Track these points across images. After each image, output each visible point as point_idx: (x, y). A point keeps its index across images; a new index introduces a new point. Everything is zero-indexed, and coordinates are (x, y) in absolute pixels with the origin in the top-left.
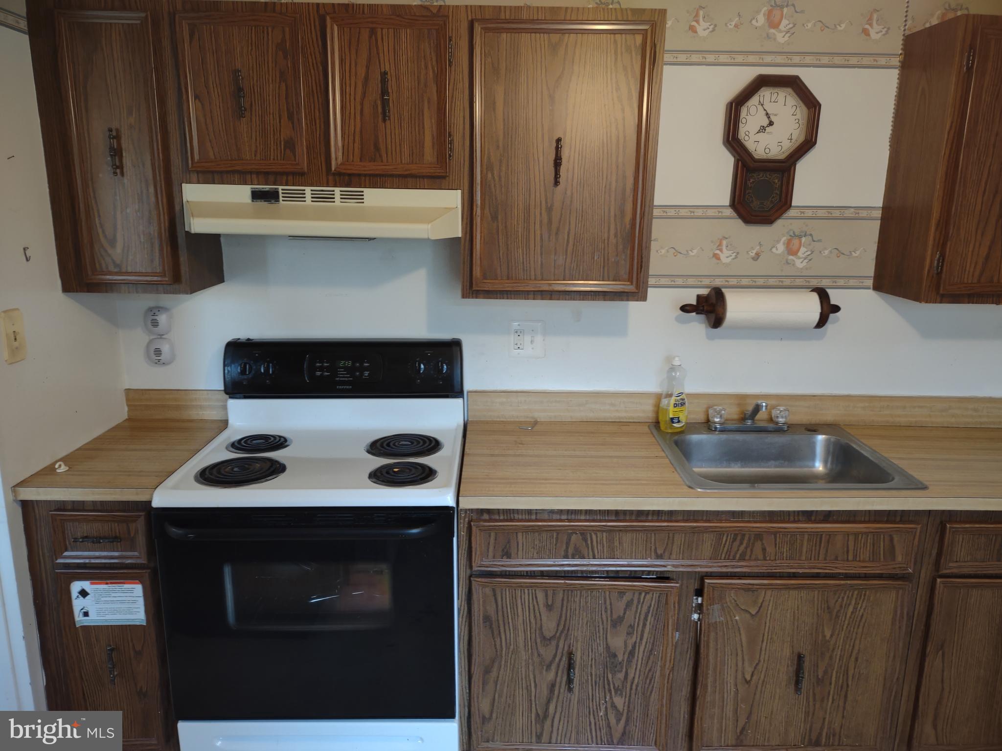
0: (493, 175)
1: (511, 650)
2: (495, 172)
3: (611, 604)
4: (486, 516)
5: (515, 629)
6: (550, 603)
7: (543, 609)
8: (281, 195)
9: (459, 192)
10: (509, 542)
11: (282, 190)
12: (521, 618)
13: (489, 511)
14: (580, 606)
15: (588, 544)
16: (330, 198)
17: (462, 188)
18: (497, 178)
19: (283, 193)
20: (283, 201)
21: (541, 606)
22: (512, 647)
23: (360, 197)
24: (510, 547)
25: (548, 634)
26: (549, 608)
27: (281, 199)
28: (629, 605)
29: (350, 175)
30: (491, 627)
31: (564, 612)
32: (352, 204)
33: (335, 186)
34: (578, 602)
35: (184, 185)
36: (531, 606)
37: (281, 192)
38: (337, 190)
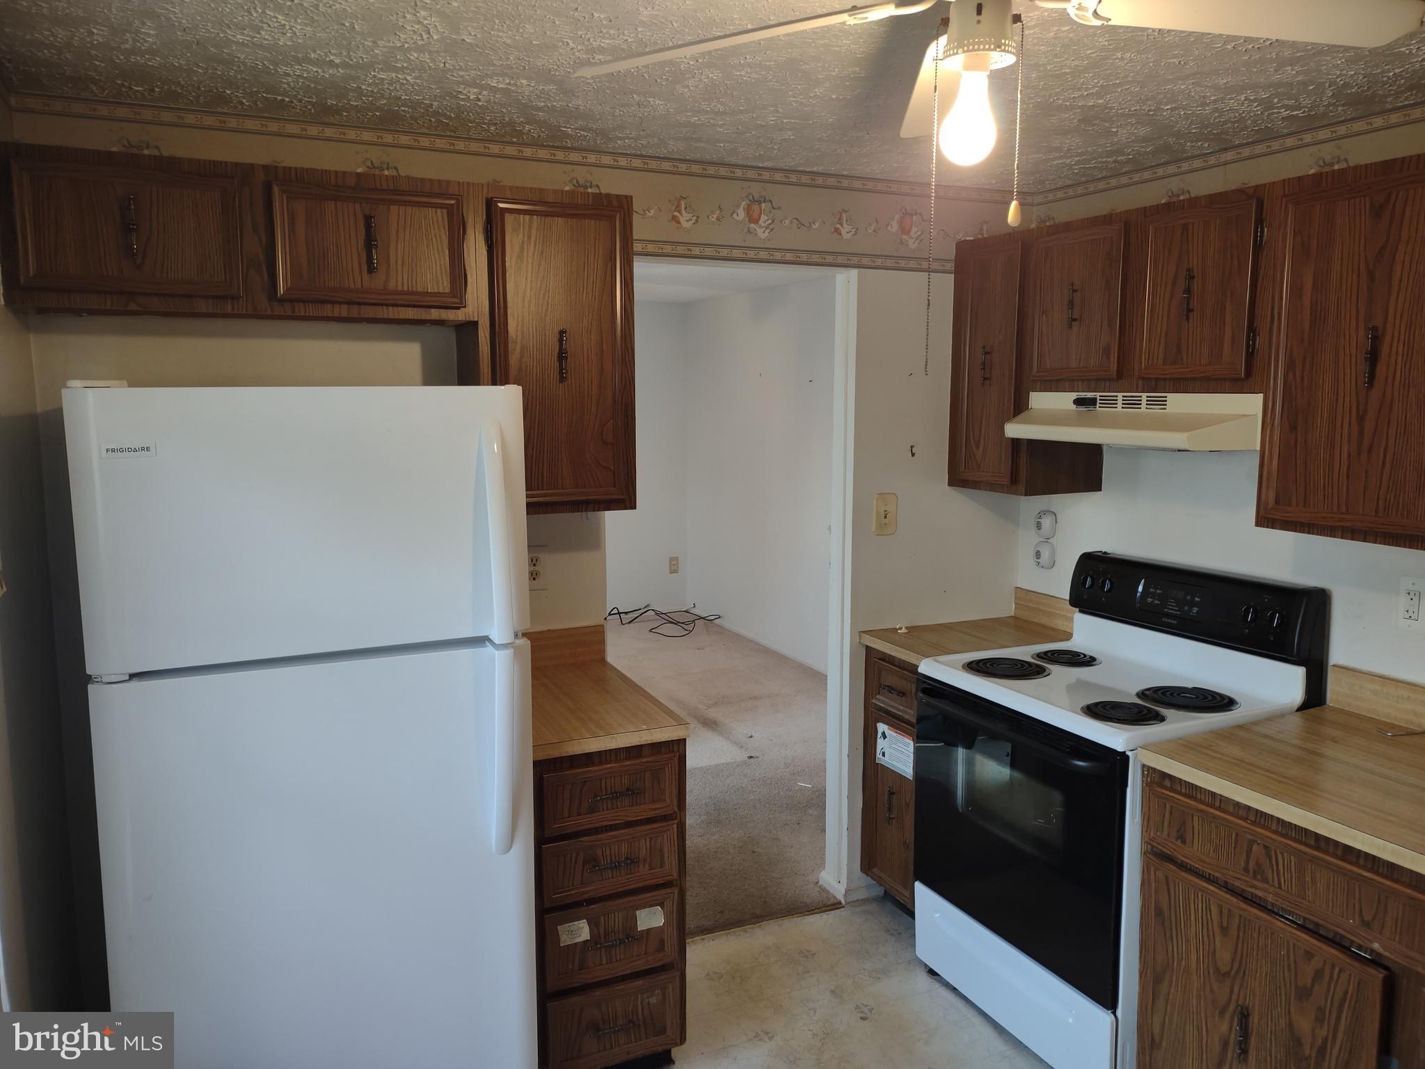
0: (1294, 374)
1: (1183, 967)
2: (1297, 372)
3: (1295, 961)
4: (1168, 783)
5: (1188, 941)
6: (1225, 924)
7: (1217, 930)
8: (1098, 402)
9: (1261, 396)
10: (1184, 823)
11: (1100, 396)
12: (1193, 929)
13: (1171, 777)
14: (1258, 946)
15: (1273, 865)
16: (1137, 404)
17: (1264, 392)
18: (1298, 380)
19: (1100, 400)
20: (1100, 407)
21: (1215, 924)
22: (1183, 963)
23: (1162, 403)
24: (1185, 829)
25: (1224, 969)
26: (1224, 930)
27: (1098, 405)
28: (1318, 974)
29: (1157, 379)
30: (1163, 923)
31: (1240, 946)
32: (1156, 410)
33: (1143, 392)
34: (1256, 938)
35: (1031, 393)
36: (1204, 918)
37: (1099, 398)
38: (1144, 395)
